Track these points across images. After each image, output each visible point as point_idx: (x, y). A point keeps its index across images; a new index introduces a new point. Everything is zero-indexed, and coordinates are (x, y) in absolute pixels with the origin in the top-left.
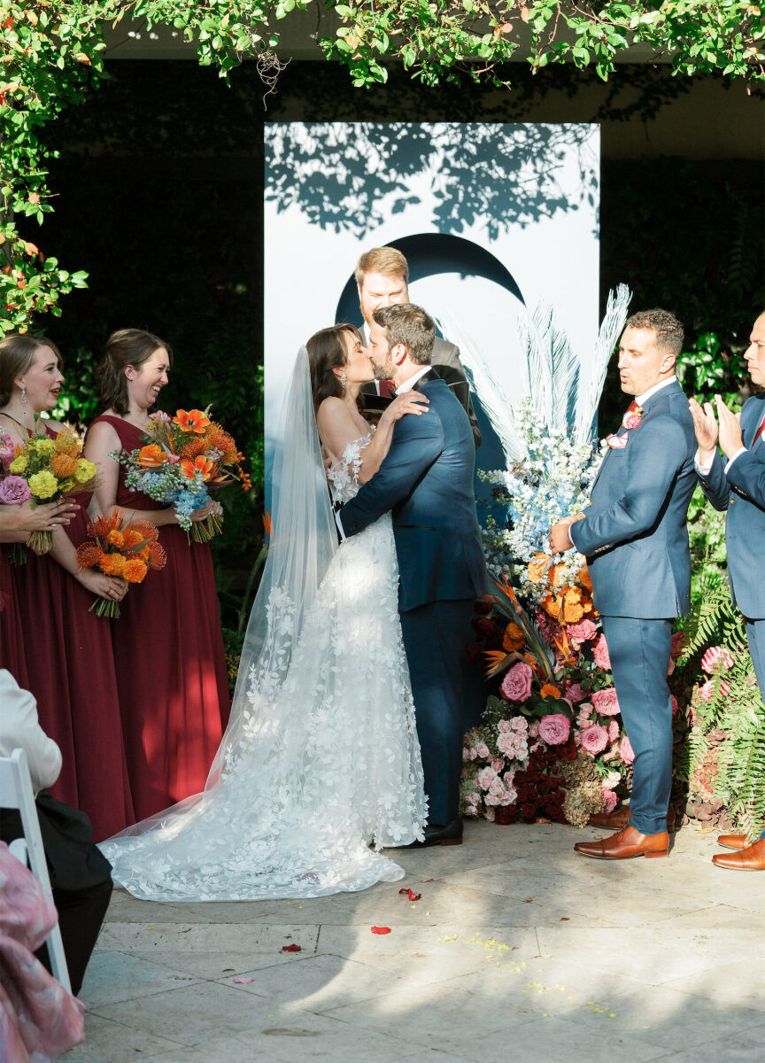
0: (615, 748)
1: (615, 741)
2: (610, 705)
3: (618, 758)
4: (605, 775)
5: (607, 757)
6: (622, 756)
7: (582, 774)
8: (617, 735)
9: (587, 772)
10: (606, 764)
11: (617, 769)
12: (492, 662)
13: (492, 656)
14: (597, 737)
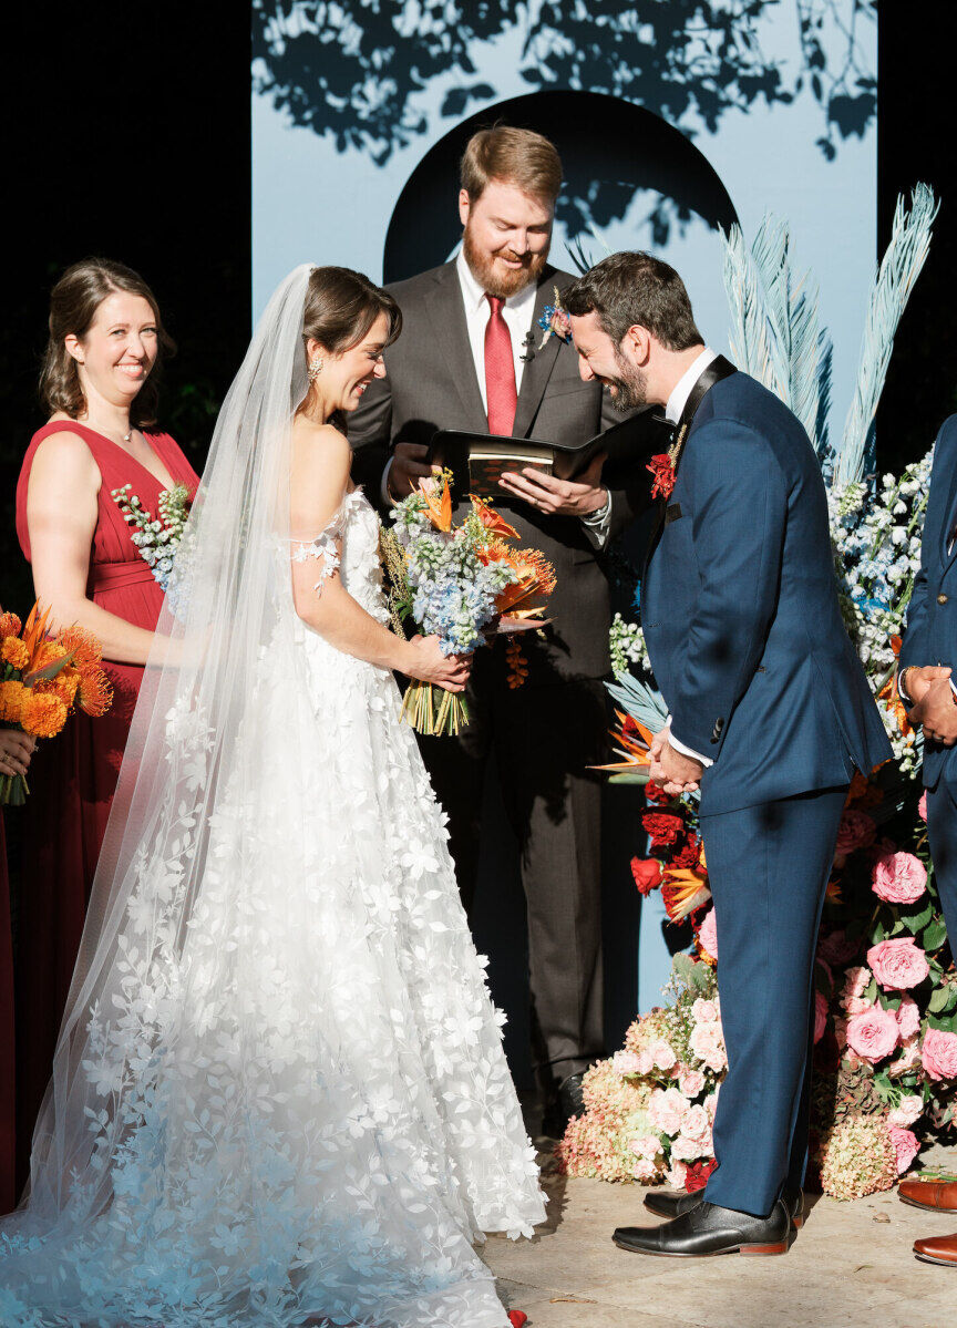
0: (911, 1052)
1: (911, 1038)
2: (902, 969)
3: (918, 1068)
4: (892, 1102)
5: (896, 1068)
6: (925, 1066)
7: (849, 1099)
8: (916, 1027)
9: (860, 1095)
10: (895, 1082)
11: (916, 1090)
12: (679, 889)
13: (681, 880)
14: (878, 1031)
